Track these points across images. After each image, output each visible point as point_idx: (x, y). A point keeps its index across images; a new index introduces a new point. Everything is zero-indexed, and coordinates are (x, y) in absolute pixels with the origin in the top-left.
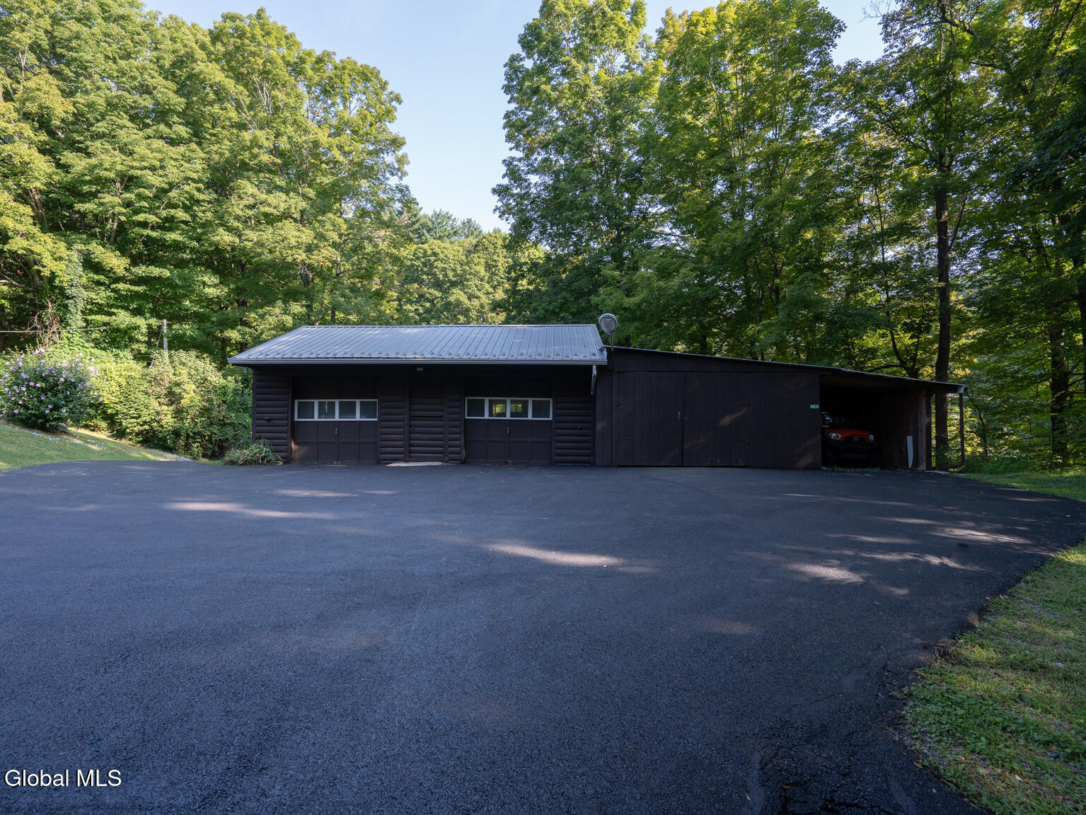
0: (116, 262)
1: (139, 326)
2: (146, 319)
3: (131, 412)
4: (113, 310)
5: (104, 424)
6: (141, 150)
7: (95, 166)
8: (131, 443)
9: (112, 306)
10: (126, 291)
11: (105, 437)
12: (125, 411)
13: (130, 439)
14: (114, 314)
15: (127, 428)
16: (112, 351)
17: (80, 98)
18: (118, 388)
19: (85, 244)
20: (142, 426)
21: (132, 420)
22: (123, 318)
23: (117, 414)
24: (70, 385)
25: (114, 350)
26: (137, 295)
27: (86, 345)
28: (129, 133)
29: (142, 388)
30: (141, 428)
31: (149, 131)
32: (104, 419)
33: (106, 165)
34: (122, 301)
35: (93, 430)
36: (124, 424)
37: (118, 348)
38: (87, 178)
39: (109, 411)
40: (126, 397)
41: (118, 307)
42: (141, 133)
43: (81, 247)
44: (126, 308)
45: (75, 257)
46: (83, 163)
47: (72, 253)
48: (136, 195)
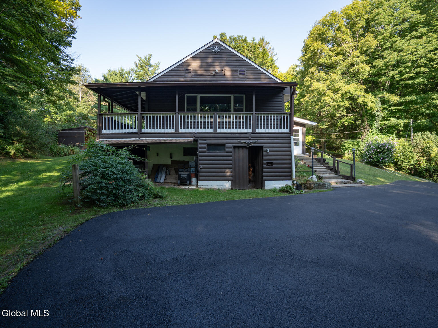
0: (394, 98)
1: (400, 124)
2: (403, 120)
3: (405, 160)
4: (389, 118)
5: (392, 165)
6: (406, 47)
7: (387, 62)
8: (404, 173)
9: (387, 117)
10: (395, 110)
11: (393, 170)
12: (402, 160)
13: (404, 172)
14: (389, 120)
15: (403, 167)
16: (388, 135)
17: (380, 37)
18: (399, 150)
19: (381, 94)
20: (410, 166)
21: (406, 164)
22: (393, 121)
23: (398, 161)
24: (389, 150)
25: (389, 135)
26: (399, 111)
27: (378, 134)
28: (400, 42)
29: (410, 150)
30: (409, 167)
31: (408, 37)
32: (393, 163)
33: (392, 59)
34: (393, 114)
35: (388, 167)
36: (402, 165)
37: (390, 134)
38: (384, 67)
39: (396, 160)
40: (403, 154)
41: (390, 117)
42: (403, 40)
43: (380, 96)
44: (394, 117)
45: (378, 100)
46: (382, 62)
47: (377, 98)
48: (404, 68)
